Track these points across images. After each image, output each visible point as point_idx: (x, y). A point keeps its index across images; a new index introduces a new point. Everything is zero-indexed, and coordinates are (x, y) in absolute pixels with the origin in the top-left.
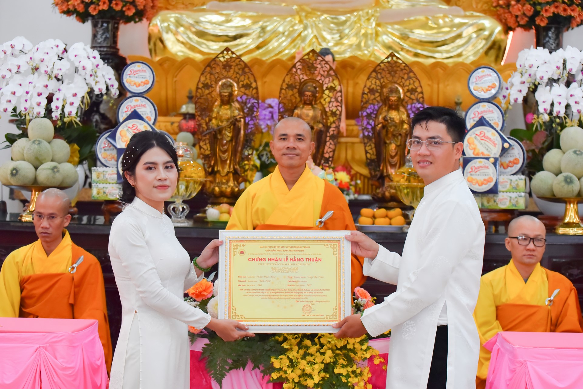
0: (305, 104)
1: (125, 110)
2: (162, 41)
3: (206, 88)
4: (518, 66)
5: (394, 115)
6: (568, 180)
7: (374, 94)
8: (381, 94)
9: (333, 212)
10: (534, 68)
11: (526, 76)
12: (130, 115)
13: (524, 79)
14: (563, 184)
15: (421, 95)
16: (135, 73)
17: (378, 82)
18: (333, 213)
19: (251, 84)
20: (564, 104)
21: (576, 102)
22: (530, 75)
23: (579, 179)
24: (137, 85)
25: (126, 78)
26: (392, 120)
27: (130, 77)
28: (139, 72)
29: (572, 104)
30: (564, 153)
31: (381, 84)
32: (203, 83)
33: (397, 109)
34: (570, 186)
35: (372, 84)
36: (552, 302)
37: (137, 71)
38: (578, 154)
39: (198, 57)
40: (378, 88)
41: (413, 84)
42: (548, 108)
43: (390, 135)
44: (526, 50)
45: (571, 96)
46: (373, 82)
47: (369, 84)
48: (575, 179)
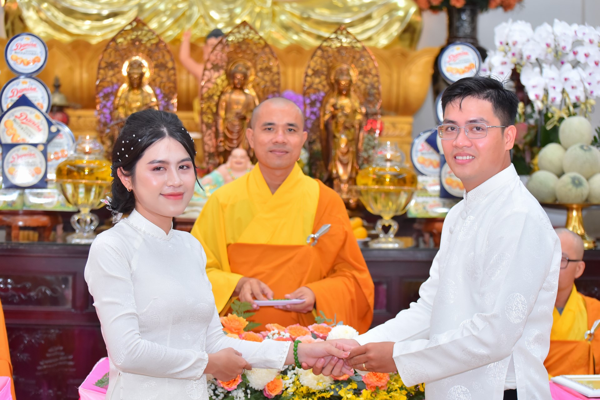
0: (235, 88)
1: (10, 94)
2: (21, 19)
3: (110, 68)
4: (497, 44)
5: (344, 101)
6: (577, 182)
7: (319, 77)
8: (328, 77)
9: (329, 225)
10: (519, 46)
11: (510, 55)
12: (18, 101)
13: (505, 59)
14: (570, 186)
15: (376, 79)
16: (22, 48)
17: (324, 61)
18: (330, 227)
19: (167, 62)
20: (559, 89)
21: (573, 87)
22: (514, 54)
23: (588, 179)
24: (26, 62)
25: (11, 54)
26: (342, 108)
27: (15, 52)
28: (26, 47)
29: (568, 89)
30: (566, 149)
31: (328, 63)
32: (106, 62)
33: (348, 95)
34: (579, 190)
35: (317, 65)
36: (593, 337)
37: (25, 45)
38: (585, 150)
39: (65, 38)
40: (325, 69)
41: (367, 65)
42: (541, 94)
43: (341, 128)
44: (504, 24)
45: (566, 79)
46: (319, 62)
47: (312, 64)
48: (583, 179)
